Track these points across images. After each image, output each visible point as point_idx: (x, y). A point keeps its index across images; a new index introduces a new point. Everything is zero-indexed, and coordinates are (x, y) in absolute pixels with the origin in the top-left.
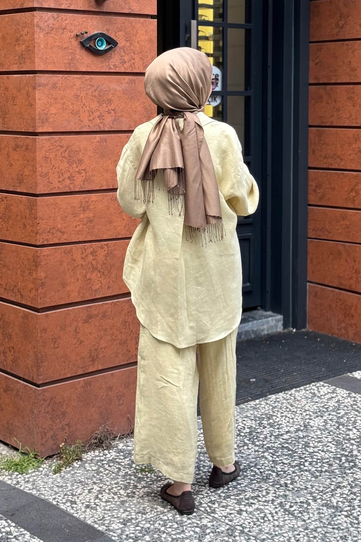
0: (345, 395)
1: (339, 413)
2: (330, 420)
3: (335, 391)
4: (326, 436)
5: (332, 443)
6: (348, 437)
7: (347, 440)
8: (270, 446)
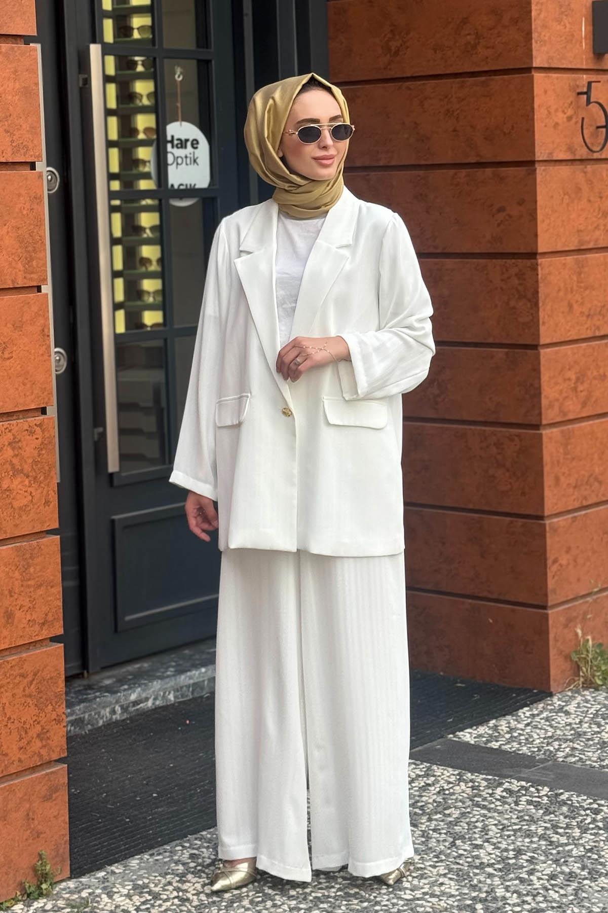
0: (453, 779)
1: (449, 815)
2: (434, 830)
3: (430, 773)
4: (432, 863)
5: (449, 876)
6: (477, 862)
7: (477, 867)
8: (320, 895)
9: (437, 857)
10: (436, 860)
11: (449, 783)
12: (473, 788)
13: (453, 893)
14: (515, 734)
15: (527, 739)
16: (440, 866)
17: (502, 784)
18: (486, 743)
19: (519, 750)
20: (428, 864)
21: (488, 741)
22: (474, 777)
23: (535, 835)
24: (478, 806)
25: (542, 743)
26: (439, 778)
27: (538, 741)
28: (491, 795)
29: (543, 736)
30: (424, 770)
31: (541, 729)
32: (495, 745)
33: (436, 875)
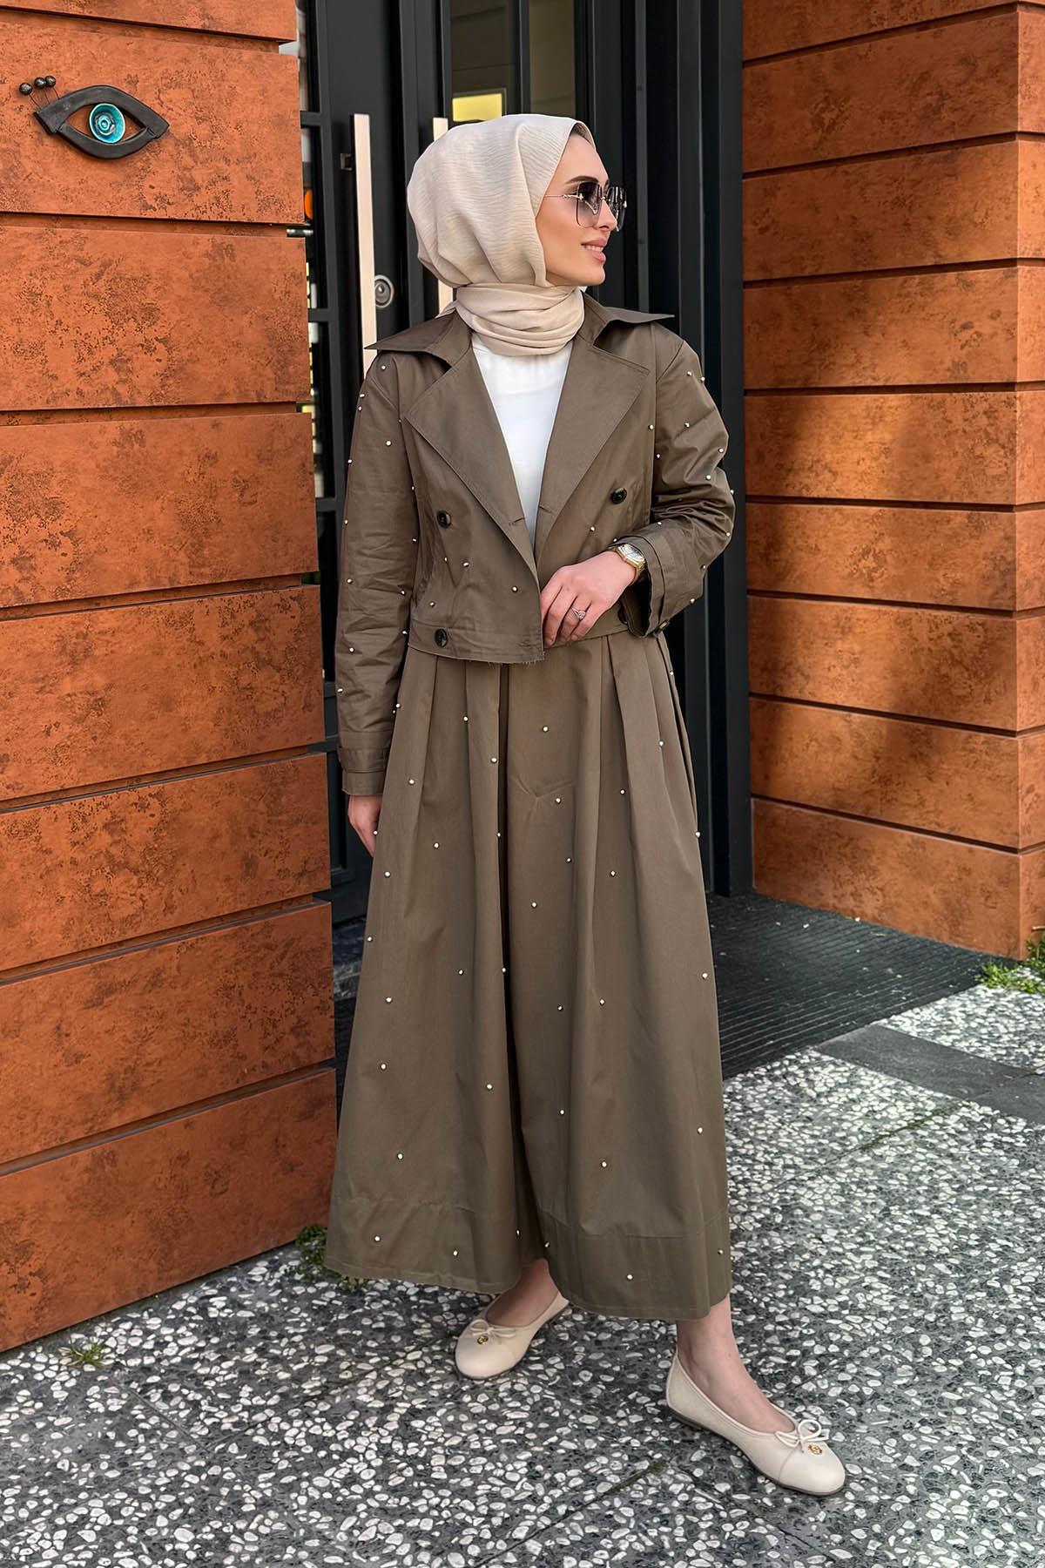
9: (861, 1234)
10: (860, 1240)
11: (883, 1100)
12: (916, 1111)
13: (885, 1309)
14: (974, 1025)
15: (990, 1034)
16: (867, 1253)
17: (957, 1108)
18: (934, 1037)
19: (981, 1052)
20: (848, 1247)
21: (936, 1034)
22: (915, 1093)
23: (1007, 1204)
24: (923, 1144)
25: (1012, 1041)
26: (867, 1091)
27: (1006, 1038)
28: (942, 1126)
29: (1013, 1030)
30: (847, 1074)
31: (1009, 1017)
32: (945, 1040)
33: (860, 1270)
